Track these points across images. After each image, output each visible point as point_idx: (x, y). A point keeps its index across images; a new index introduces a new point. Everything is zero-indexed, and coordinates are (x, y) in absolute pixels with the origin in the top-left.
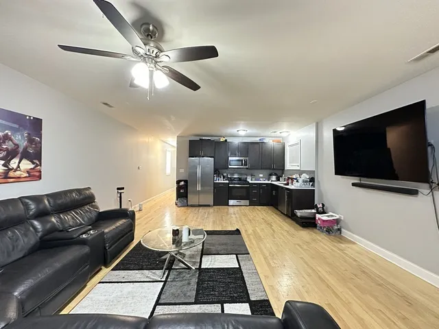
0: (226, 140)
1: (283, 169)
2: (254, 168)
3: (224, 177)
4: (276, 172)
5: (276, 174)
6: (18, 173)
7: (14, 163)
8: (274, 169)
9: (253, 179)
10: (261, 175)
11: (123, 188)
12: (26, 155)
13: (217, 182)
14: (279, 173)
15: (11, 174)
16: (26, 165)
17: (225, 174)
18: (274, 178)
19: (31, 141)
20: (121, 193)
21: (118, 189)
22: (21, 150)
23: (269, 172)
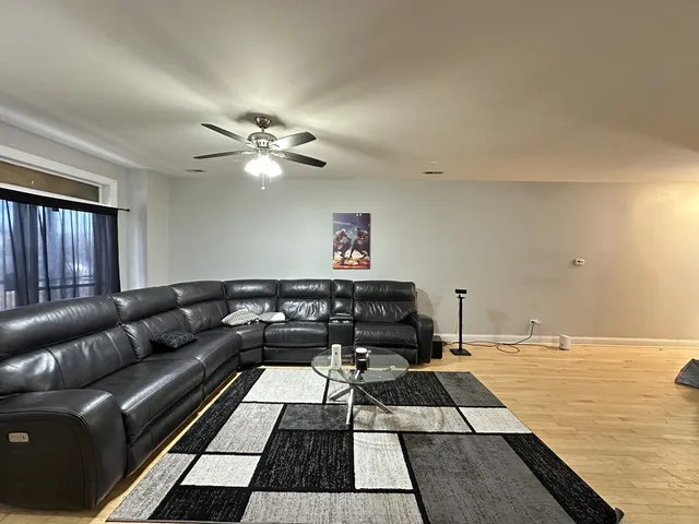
6: (350, 262)
7: (348, 254)
11: (465, 292)
12: (356, 247)
15: (346, 262)
16: (357, 255)
19: (360, 235)
20: (461, 298)
21: (457, 291)
22: (352, 243)
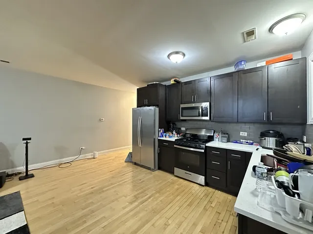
0: (177, 82)
2: (220, 120)
9: (224, 139)
10: (244, 134)
11: (29, 139)
17: (183, 129)
18: (271, 141)
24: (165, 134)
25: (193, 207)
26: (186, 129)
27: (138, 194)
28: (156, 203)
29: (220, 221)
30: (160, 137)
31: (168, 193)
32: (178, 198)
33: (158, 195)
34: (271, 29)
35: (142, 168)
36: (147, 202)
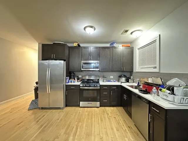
0: (79, 45)
1: (131, 72)
2: (104, 70)
3: (78, 79)
4: (125, 74)
5: (125, 76)
8: (123, 71)
9: (105, 80)
10: (112, 77)
13: (70, 84)
14: (128, 75)
17: (80, 76)
18: (123, 79)
23: (119, 74)
24: (70, 81)
25: (104, 120)
26: (82, 77)
27: (66, 131)
28: (84, 129)
29: (118, 121)
30: (68, 83)
31: (85, 120)
32: (93, 119)
33: (80, 124)
34: (132, 33)
35: (52, 110)
36: (78, 132)
